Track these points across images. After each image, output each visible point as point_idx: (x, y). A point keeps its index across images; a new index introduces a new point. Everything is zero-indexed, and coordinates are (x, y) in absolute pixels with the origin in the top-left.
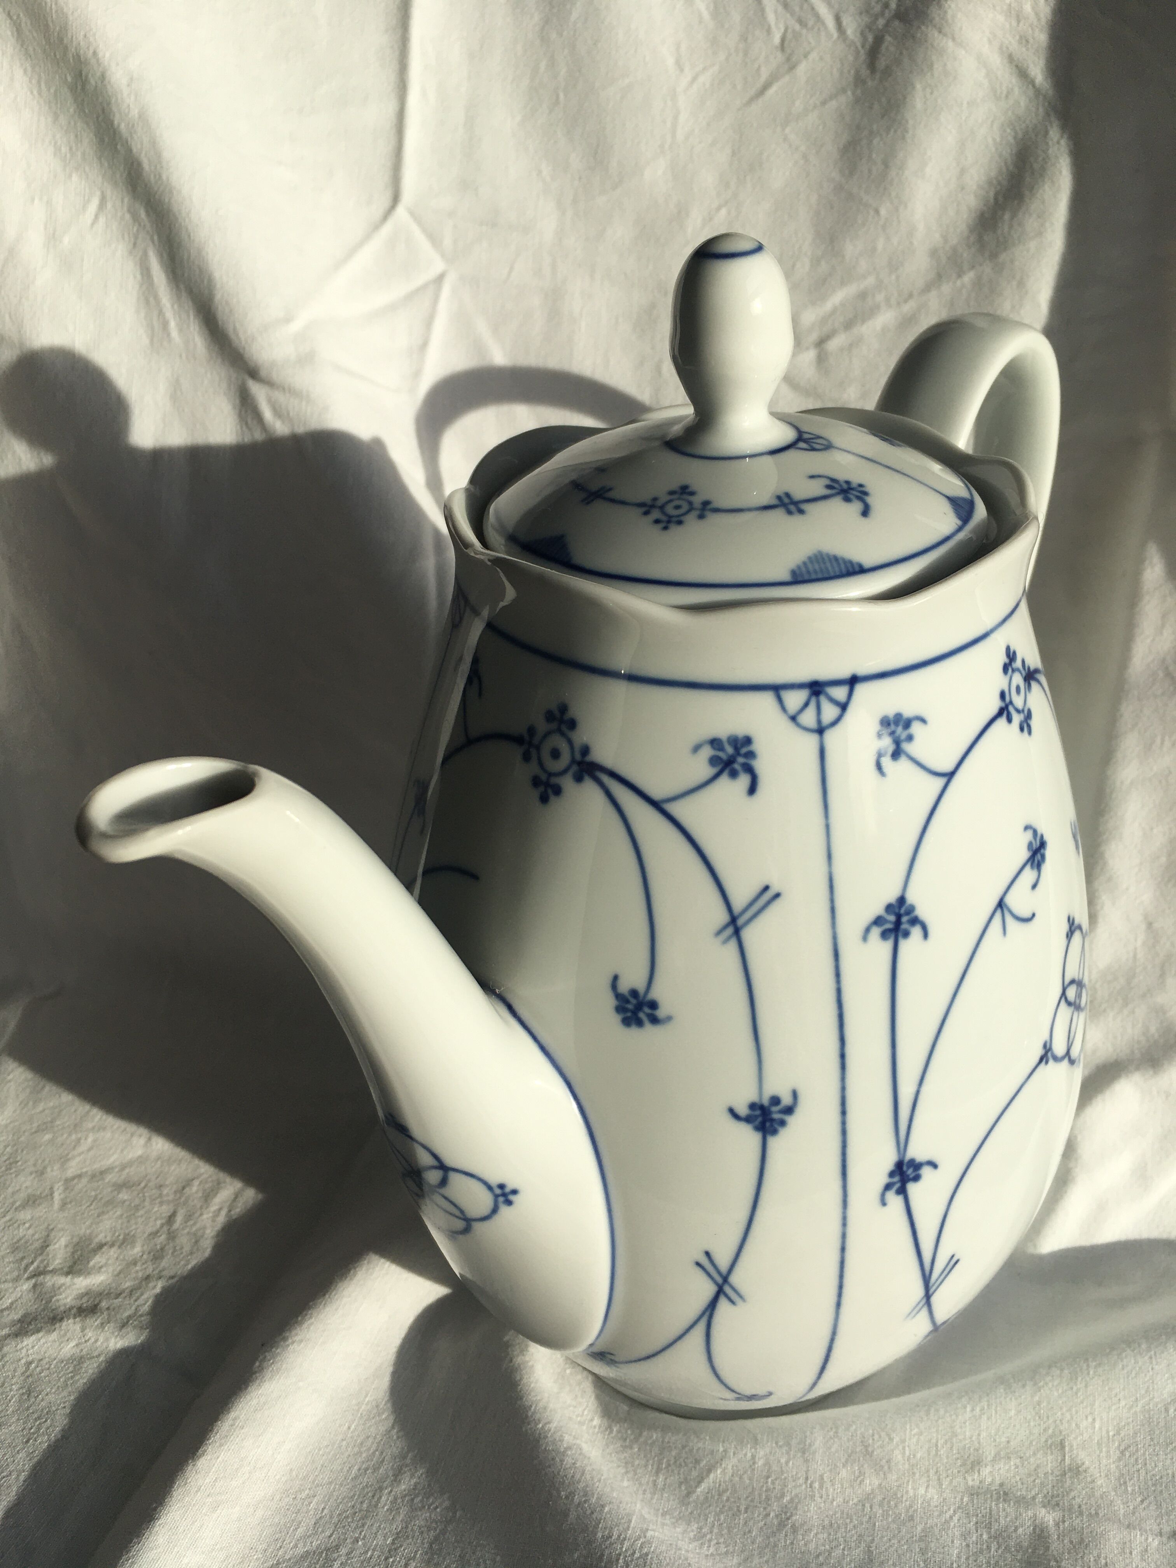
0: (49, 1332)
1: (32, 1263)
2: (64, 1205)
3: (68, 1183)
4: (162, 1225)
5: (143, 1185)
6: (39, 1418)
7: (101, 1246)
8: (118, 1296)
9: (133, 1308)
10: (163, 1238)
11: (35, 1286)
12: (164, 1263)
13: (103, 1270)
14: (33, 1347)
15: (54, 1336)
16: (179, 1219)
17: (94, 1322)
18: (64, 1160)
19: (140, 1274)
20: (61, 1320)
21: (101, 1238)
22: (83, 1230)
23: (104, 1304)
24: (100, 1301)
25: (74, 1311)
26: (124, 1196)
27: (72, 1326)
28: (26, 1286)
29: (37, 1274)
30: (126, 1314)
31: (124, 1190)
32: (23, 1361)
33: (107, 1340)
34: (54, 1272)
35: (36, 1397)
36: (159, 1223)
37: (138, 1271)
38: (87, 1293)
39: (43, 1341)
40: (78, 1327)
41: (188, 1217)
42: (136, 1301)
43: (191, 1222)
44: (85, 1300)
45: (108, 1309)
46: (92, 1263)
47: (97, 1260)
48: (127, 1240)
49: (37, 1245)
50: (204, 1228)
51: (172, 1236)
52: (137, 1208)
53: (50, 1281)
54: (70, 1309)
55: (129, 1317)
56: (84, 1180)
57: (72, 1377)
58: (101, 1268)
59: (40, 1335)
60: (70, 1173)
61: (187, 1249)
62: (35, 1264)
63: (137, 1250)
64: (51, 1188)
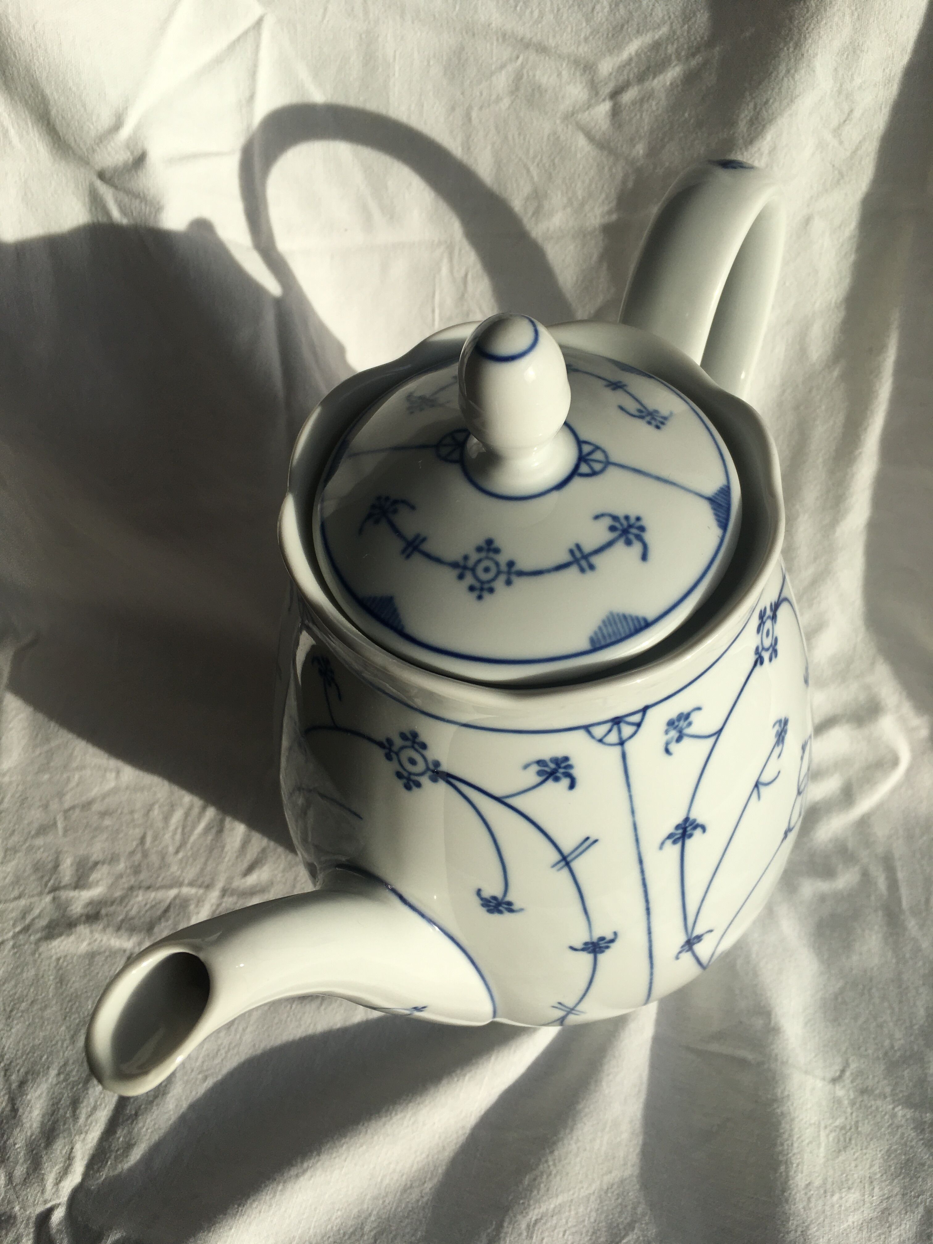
0: (69, 935)
1: (50, 880)
2: (66, 831)
3: (66, 812)
4: (137, 846)
5: (119, 811)
6: (70, 1001)
7: (96, 864)
8: (112, 903)
9: (124, 913)
10: (138, 856)
11: (54, 899)
12: (142, 876)
13: (100, 883)
14: (59, 947)
15: (72, 938)
16: (149, 839)
17: (98, 926)
18: (60, 795)
19: (126, 886)
20: (75, 925)
21: (94, 858)
22: (82, 851)
23: (103, 912)
24: (100, 909)
25: (84, 918)
26: (107, 822)
27: (83, 930)
28: (48, 899)
29: (54, 889)
30: (120, 918)
31: (107, 817)
32: (54, 958)
33: (109, 940)
34: (65, 887)
35: (67, 985)
36: (135, 843)
37: (125, 883)
38: (91, 903)
39: (65, 942)
40: (87, 931)
41: (155, 838)
42: (125, 907)
43: (157, 843)
44: (89, 908)
45: (107, 915)
46: (91, 879)
47: (95, 876)
48: (113, 859)
49: (50, 866)
50: (167, 846)
51: (145, 855)
52: (118, 831)
53: (64, 895)
54: (81, 916)
55: (122, 921)
56: (77, 811)
57: (89, 968)
58: (98, 882)
59: (63, 937)
60: (66, 806)
61: (157, 865)
62: (52, 882)
63: (121, 866)
64: (55, 819)
